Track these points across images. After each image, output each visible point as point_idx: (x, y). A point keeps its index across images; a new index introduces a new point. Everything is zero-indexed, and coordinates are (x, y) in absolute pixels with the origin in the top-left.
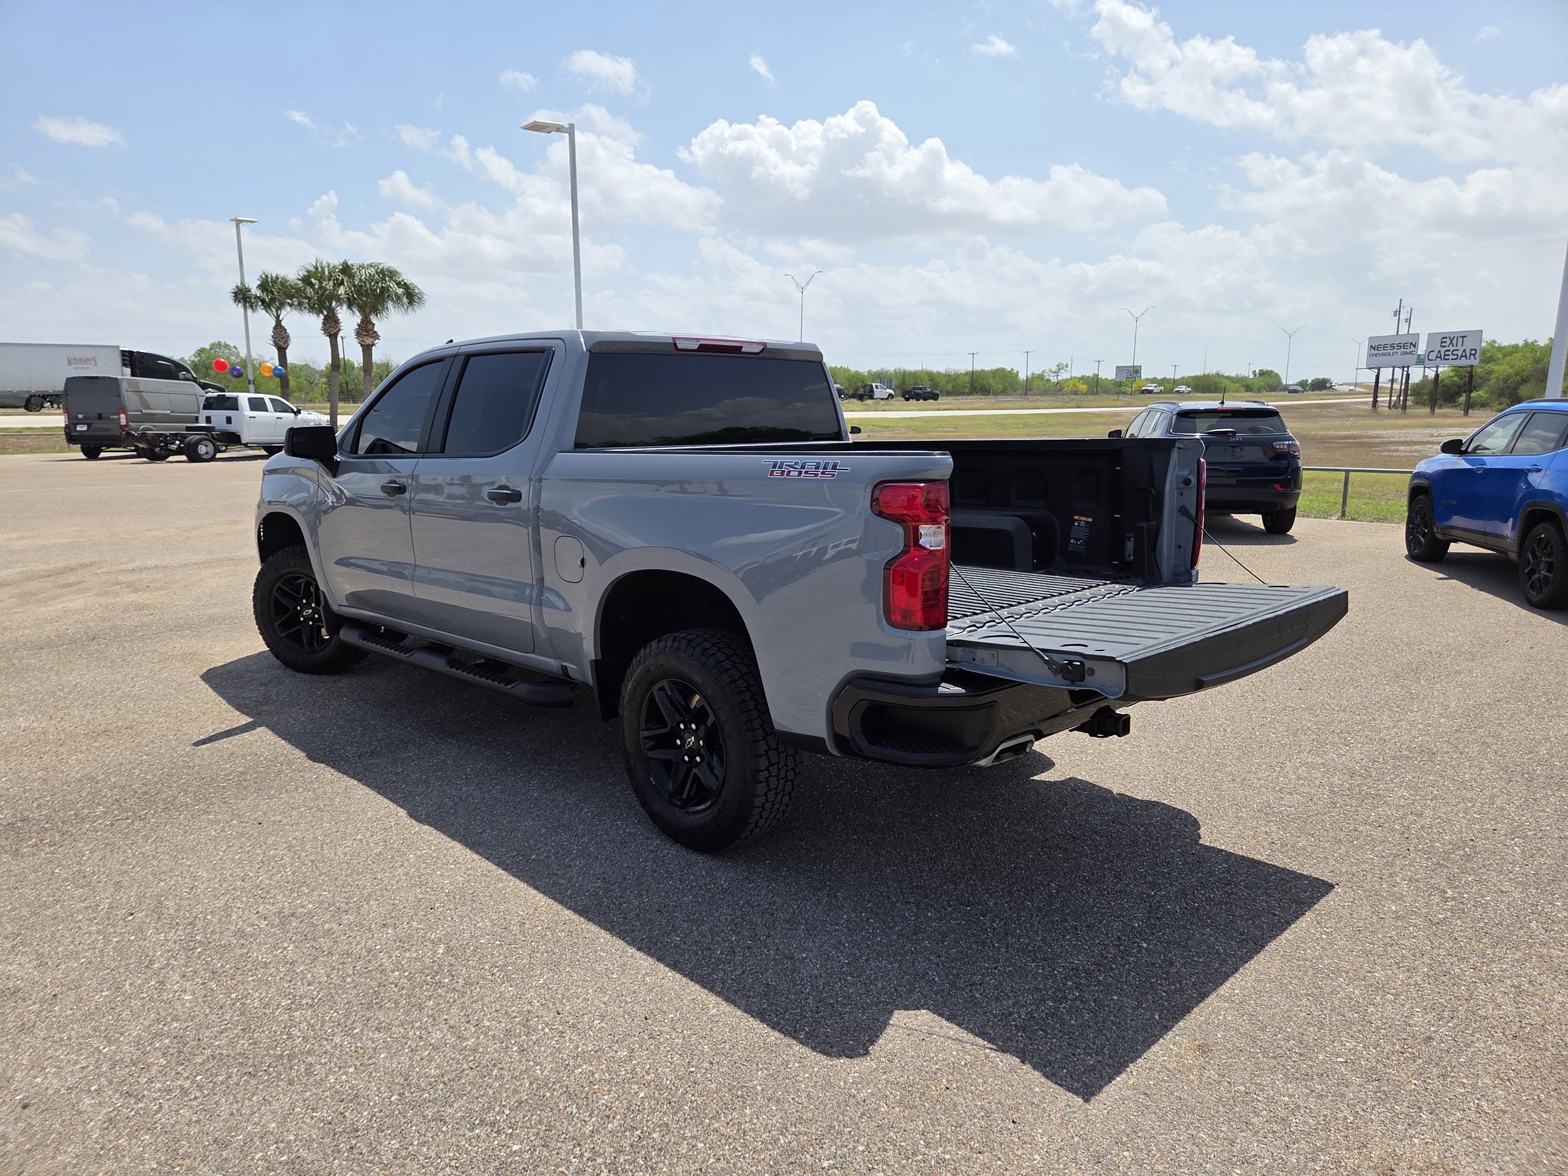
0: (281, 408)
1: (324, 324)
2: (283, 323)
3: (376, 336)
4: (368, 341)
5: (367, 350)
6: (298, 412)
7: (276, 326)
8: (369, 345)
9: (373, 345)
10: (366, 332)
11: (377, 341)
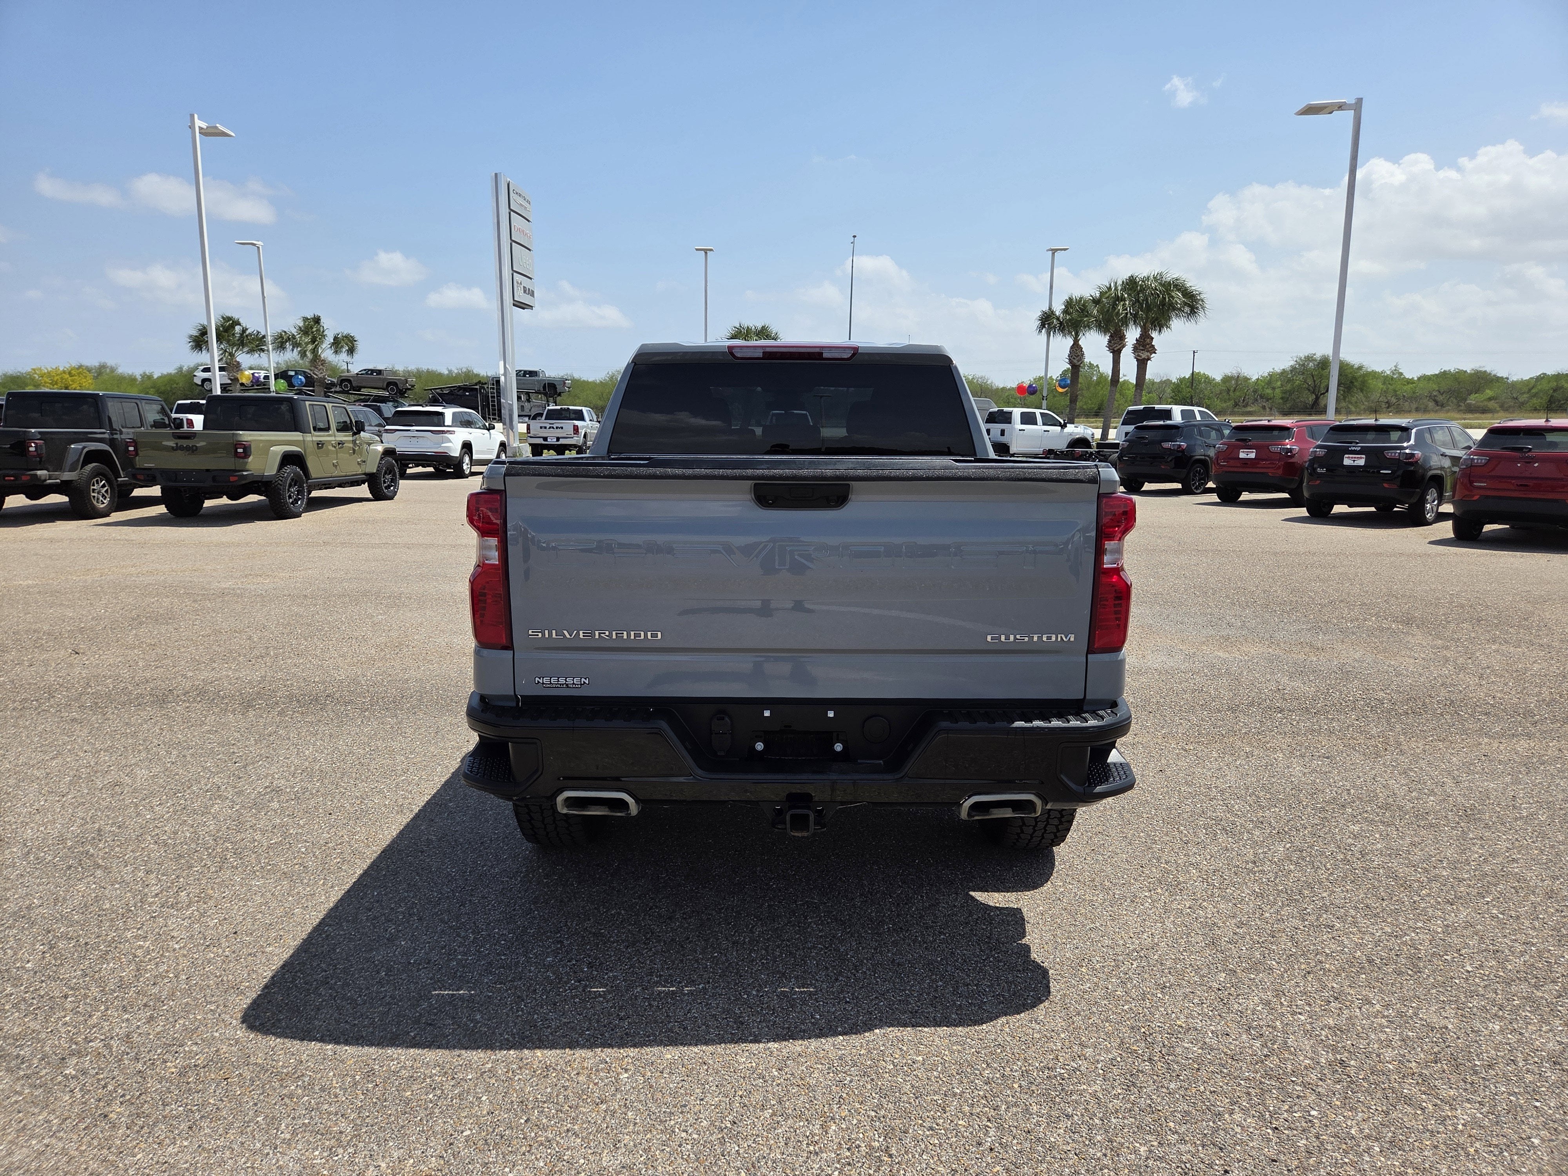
0: (1048, 421)
1: (1110, 341)
2: (1080, 342)
3: (1153, 350)
4: (1144, 355)
5: (1142, 365)
6: (1063, 426)
7: (1073, 345)
8: (1144, 359)
9: (1149, 359)
10: (1144, 347)
11: (1153, 355)
